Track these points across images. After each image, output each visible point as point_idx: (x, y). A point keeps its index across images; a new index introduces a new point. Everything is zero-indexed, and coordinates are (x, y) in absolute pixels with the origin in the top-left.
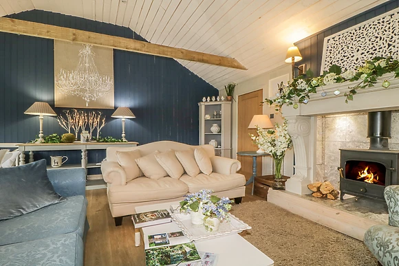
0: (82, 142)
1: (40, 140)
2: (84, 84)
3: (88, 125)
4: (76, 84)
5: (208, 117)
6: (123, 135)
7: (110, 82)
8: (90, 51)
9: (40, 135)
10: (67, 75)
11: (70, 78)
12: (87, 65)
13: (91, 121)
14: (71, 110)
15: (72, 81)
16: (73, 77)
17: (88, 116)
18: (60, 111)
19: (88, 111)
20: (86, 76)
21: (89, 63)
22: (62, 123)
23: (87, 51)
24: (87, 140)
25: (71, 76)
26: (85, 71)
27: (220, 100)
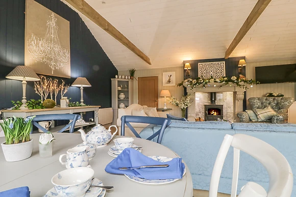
1: (23, 106)
2: (51, 53)
4: (44, 52)
5: (120, 88)
6: (82, 100)
7: (68, 55)
8: (54, 24)
9: (23, 101)
10: (37, 41)
11: (40, 45)
12: (52, 36)
15: (42, 48)
16: (42, 45)
21: (54, 35)
25: (40, 43)
26: (51, 41)
27: (128, 78)
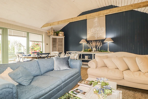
0: (93, 51)
1: (83, 51)
2: (95, 32)
3: (96, 46)
4: (93, 32)
6: (108, 49)
7: (104, 29)
9: (83, 49)
11: (91, 31)
13: (97, 44)
14: (91, 41)
17: (96, 42)
18: (88, 42)
19: (96, 41)
20: (96, 29)
21: (97, 24)
22: (88, 45)
23: (96, 20)
24: (95, 51)
26: (95, 27)
